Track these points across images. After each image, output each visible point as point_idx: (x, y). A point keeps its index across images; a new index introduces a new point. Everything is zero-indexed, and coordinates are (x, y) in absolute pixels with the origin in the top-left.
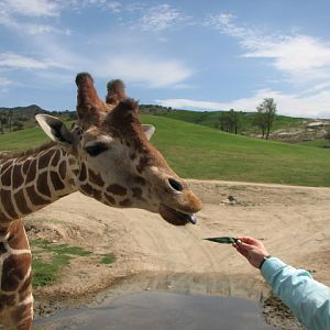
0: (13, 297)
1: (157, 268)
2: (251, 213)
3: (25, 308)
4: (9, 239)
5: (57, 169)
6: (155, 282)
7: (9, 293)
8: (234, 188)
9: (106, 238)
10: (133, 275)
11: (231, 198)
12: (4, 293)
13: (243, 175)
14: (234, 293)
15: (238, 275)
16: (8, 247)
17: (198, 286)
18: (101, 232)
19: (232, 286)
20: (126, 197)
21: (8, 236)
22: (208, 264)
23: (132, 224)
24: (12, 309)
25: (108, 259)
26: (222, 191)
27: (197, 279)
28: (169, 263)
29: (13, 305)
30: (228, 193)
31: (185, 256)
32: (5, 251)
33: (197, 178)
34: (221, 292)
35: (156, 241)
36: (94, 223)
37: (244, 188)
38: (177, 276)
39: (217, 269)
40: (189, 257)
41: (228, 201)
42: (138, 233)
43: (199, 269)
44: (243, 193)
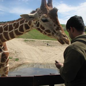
0: (4, 64)
1: (30, 62)
2: (53, 48)
3: (7, 68)
4: (3, 48)
5: (27, 23)
6: (30, 65)
7: (3, 63)
8: (48, 42)
9: (16, 54)
10: (24, 64)
11: (47, 44)
12: (2, 63)
13: (50, 39)
14: (51, 67)
15: (51, 63)
16: (2, 50)
17: (41, 66)
18: (14, 53)
19: (50, 66)
20: (50, 34)
21: (3, 47)
22: (43, 61)
23: (22, 51)
24: (3, 68)
25: (17, 60)
26: (45, 42)
27: (41, 64)
28: (33, 61)
29: (4, 67)
30: (47, 43)
31: (37, 59)
32: (2, 51)
33: (38, 39)
34: (47, 67)
35: (29, 55)
36: (12, 50)
37: (50, 42)
38: (36, 64)
39: (46, 62)
40: (38, 59)
41: (47, 45)
42: (24, 53)
43: (41, 62)
44: (50, 43)
